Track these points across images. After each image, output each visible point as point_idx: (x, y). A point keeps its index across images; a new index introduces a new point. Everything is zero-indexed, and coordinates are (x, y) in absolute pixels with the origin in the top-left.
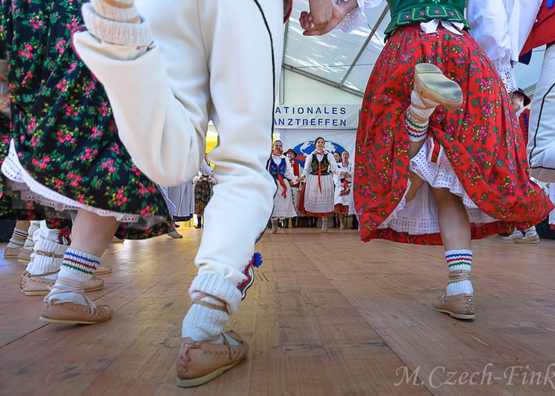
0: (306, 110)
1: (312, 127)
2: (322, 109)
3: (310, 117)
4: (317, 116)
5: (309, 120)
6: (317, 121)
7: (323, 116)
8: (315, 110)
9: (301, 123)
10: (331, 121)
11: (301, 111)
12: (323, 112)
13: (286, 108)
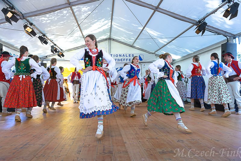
0: (119, 55)
1: (121, 62)
2: (125, 55)
3: (120, 58)
4: (123, 58)
5: (120, 59)
6: (123, 60)
7: (125, 58)
8: (122, 55)
9: (117, 60)
10: (128, 60)
11: (117, 56)
12: (125, 56)
13: (111, 55)
